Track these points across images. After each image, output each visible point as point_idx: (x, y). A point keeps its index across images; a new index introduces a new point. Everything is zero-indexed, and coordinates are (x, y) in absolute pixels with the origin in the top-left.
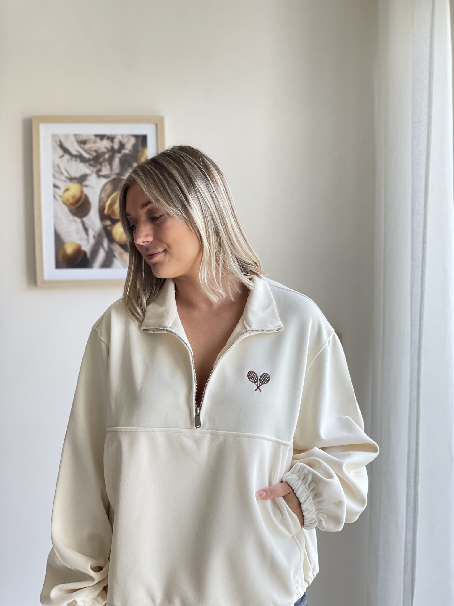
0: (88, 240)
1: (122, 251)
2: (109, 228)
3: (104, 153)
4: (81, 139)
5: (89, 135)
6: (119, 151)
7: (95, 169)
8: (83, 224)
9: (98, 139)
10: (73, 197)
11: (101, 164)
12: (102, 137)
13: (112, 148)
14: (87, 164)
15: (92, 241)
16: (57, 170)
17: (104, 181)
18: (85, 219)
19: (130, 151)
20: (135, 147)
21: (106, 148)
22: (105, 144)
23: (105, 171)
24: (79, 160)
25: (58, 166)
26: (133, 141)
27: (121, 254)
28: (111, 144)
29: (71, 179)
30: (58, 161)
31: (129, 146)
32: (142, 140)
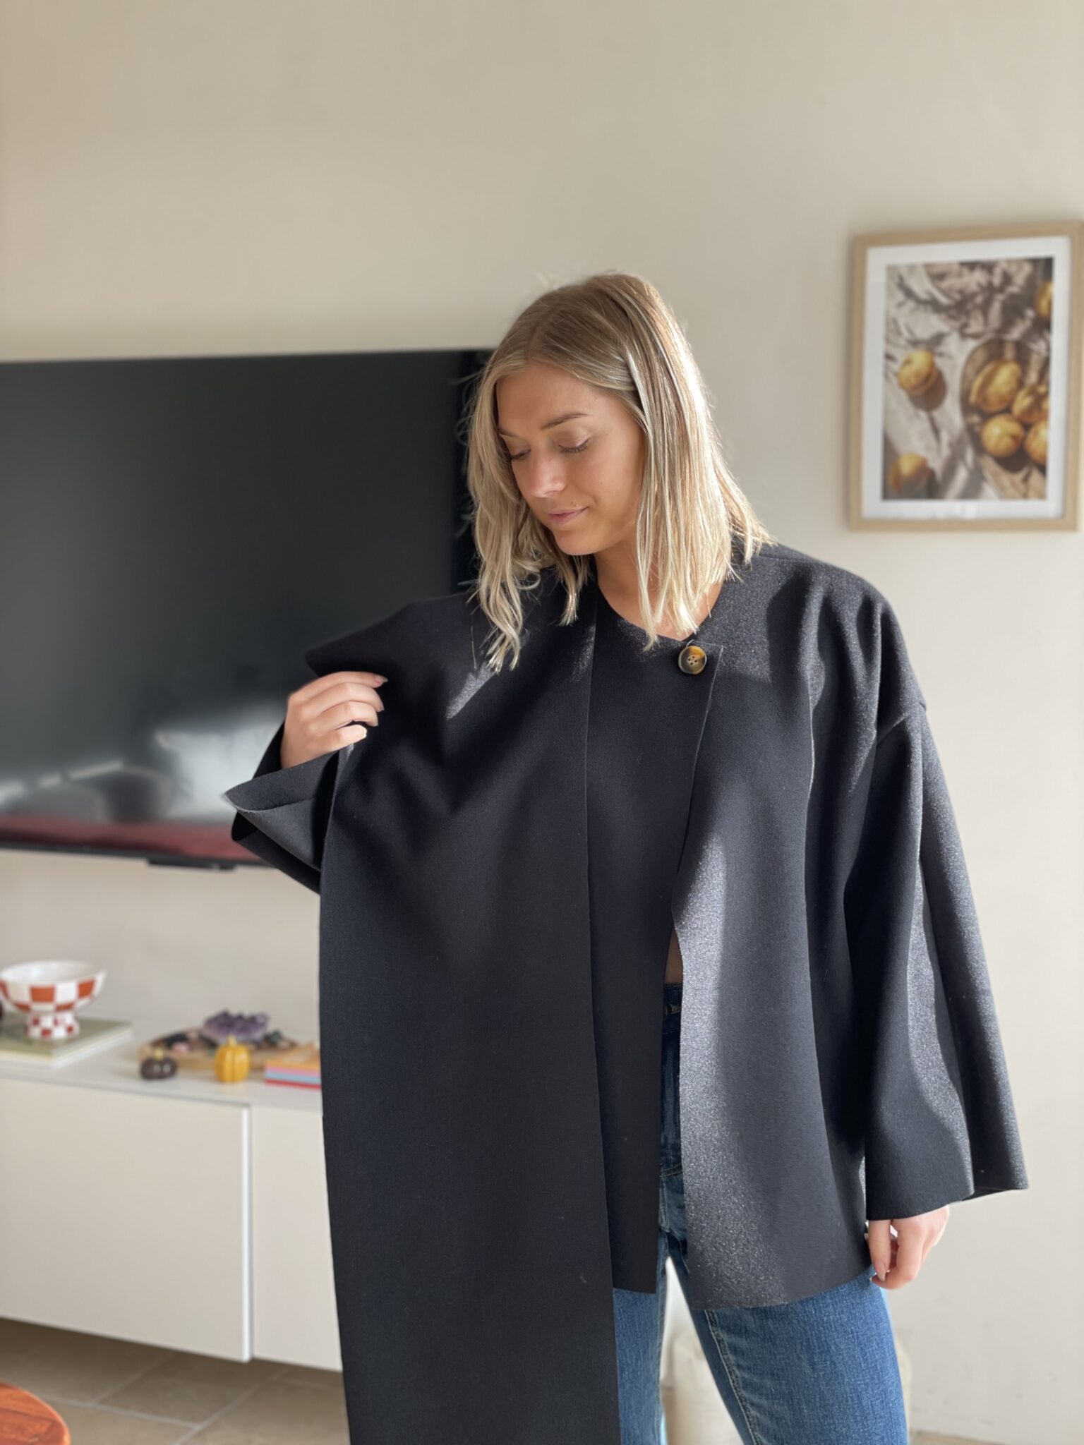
0: (939, 450)
1: (998, 469)
2: (977, 429)
3: (974, 295)
4: (936, 271)
5: (949, 264)
6: (1001, 289)
7: (957, 324)
8: (932, 421)
9: (965, 271)
10: (917, 375)
11: (968, 314)
12: (972, 266)
13: (990, 284)
14: (944, 316)
15: (946, 451)
16: (892, 327)
17: (971, 344)
18: (936, 414)
19: (1021, 288)
20: (1031, 282)
21: (979, 285)
22: (976, 280)
23: (975, 326)
24: (930, 308)
25: (895, 322)
26: (1027, 269)
27: (995, 475)
28: (988, 277)
29: (915, 343)
30: (893, 312)
31: (1020, 279)
32: (1045, 267)
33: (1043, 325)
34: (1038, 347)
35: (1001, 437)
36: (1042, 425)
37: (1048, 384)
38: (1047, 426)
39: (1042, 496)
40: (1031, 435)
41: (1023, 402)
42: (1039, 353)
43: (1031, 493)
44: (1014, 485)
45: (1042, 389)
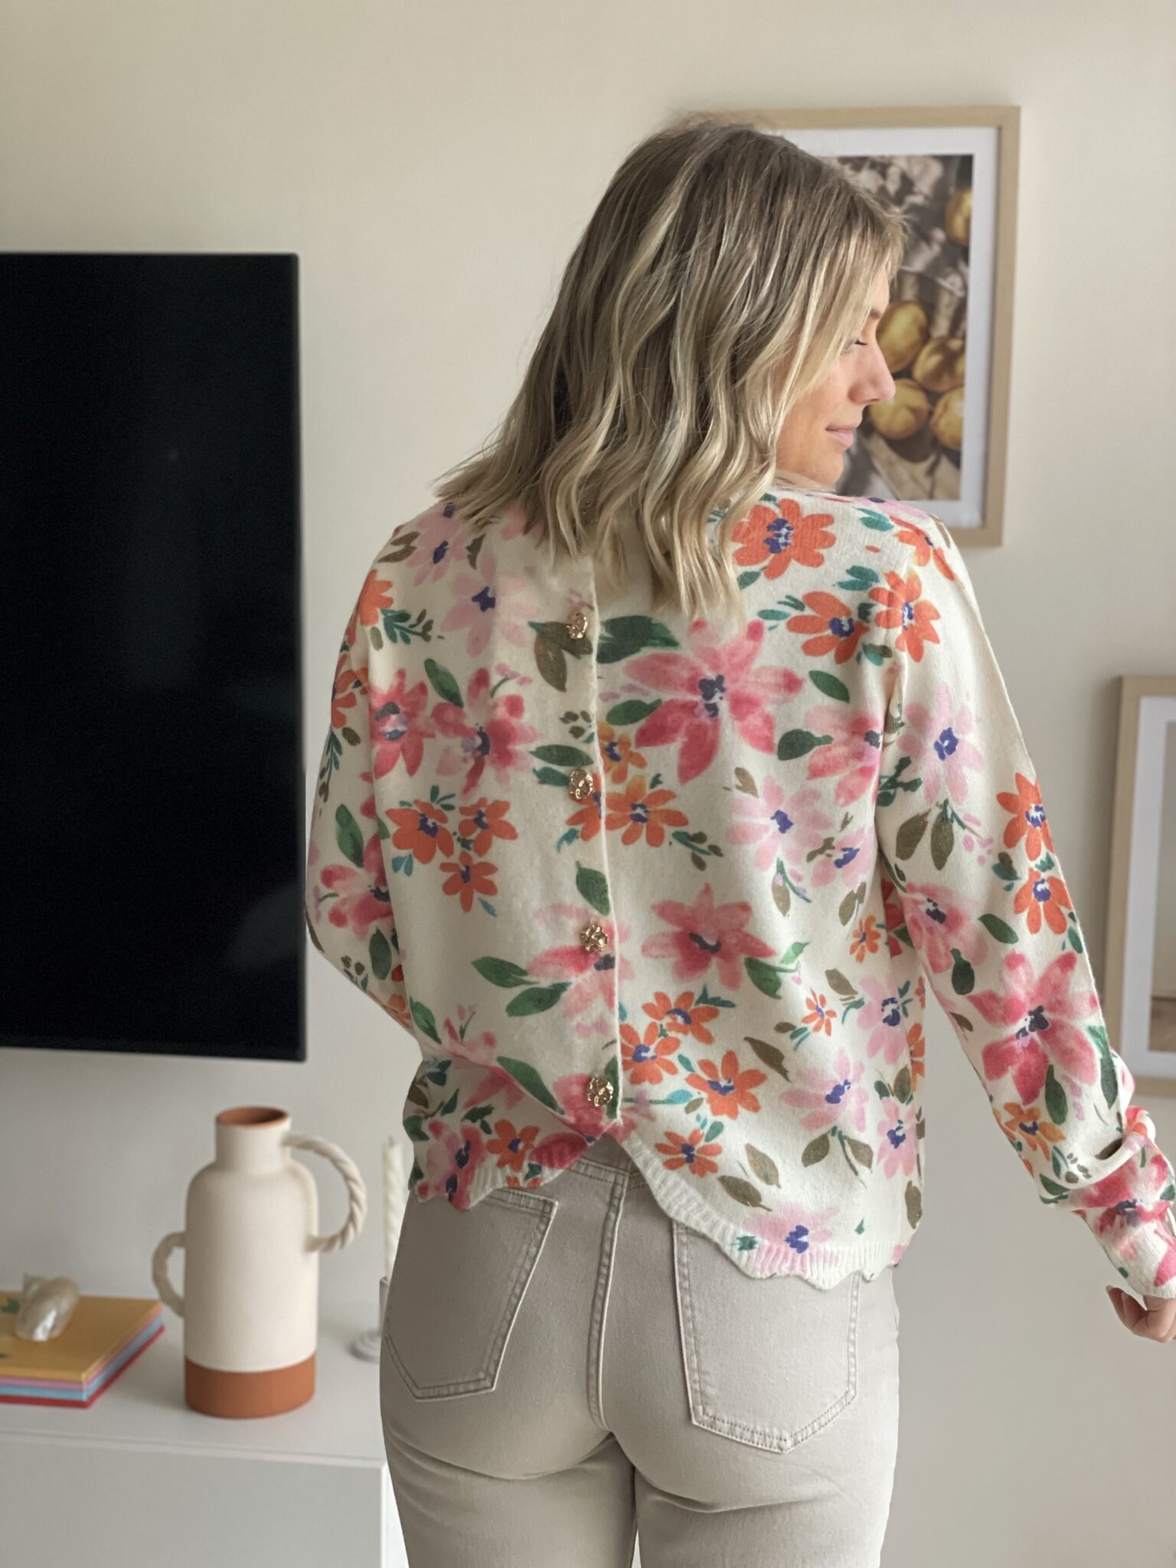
1: (893, 456)
6: (899, 199)
12: (858, 163)
13: (883, 190)
19: (926, 197)
20: (940, 190)
26: (936, 170)
27: (890, 464)
28: (881, 181)
31: (925, 186)
32: (961, 168)
33: (958, 252)
34: (950, 283)
35: (896, 410)
36: (955, 395)
37: (964, 338)
38: (962, 397)
39: (954, 495)
40: (939, 410)
41: (927, 362)
42: (951, 293)
43: (938, 492)
44: (915, 480)
45: (955, 344)
